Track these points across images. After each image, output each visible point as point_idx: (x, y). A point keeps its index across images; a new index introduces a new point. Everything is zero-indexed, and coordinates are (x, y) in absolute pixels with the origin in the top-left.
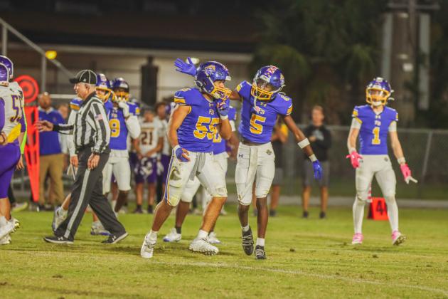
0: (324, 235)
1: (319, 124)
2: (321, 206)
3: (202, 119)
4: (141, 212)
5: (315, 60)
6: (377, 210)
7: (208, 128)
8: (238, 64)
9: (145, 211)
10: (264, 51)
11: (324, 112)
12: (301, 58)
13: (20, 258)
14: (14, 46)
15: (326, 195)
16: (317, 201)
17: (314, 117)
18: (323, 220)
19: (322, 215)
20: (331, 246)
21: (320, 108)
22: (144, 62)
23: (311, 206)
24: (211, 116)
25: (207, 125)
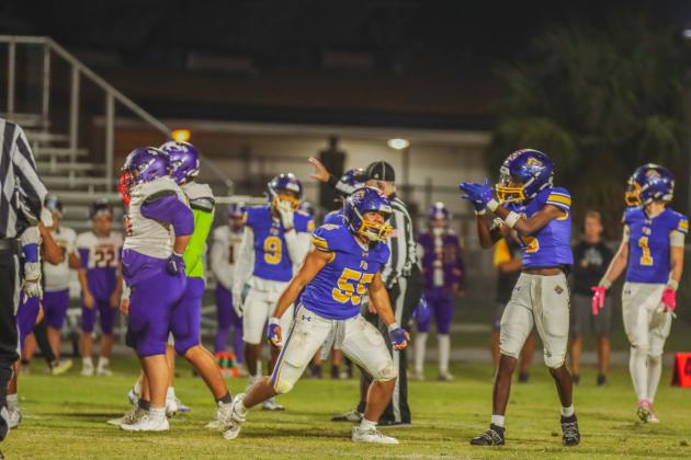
0: (604, 411)
1: (595, 239)
2: (599, 366)
3: (348, 273)
4: (320, 377)
5: (589, 140)
6: (686, 372)
7: (355, 287)
8: (469, 148)
9: (326, 375)
10: (508, 127)
11: (603, 221)
12: (566, 138)
13: (137, 448)
14: (125, 123)
15: (606, 348)
16: (593, 358)
17: (588, 228)
18: (602, 388)
19: (601, 381)
20: (614, 428)
21: (597, 214)
22: (324, 145)
23: (583, 366)
24: (363, 271)
25: (355, 283)
